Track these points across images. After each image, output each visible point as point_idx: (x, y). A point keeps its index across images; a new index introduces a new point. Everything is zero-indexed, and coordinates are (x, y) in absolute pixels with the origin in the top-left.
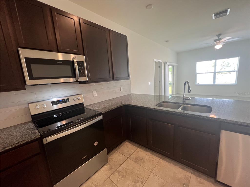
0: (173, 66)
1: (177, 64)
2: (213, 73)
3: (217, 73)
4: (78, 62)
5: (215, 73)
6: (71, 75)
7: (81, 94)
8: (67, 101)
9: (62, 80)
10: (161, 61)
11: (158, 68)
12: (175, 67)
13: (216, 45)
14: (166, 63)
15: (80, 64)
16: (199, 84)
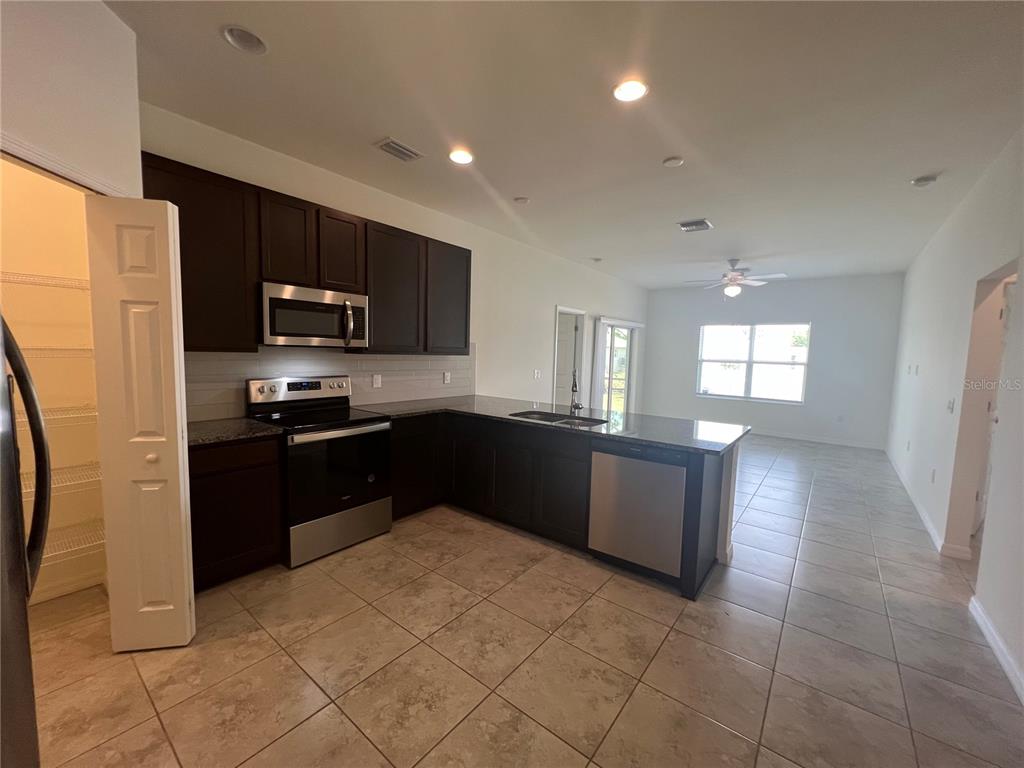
0: (632, 331)
1: (642, 326)
2: (745, 365)
3: (755, 365)
4: (353, 308)
5: (750, 364)
6: (336, 334)
7: (347, 376)
8: (315, 386)
9: (315, 341)
10: (583, 312)
11: (574, 332)
12: (636, 335)
13: (726, 285)
14: (600, 319)
15: (358, 312)
16: (705, 393)
